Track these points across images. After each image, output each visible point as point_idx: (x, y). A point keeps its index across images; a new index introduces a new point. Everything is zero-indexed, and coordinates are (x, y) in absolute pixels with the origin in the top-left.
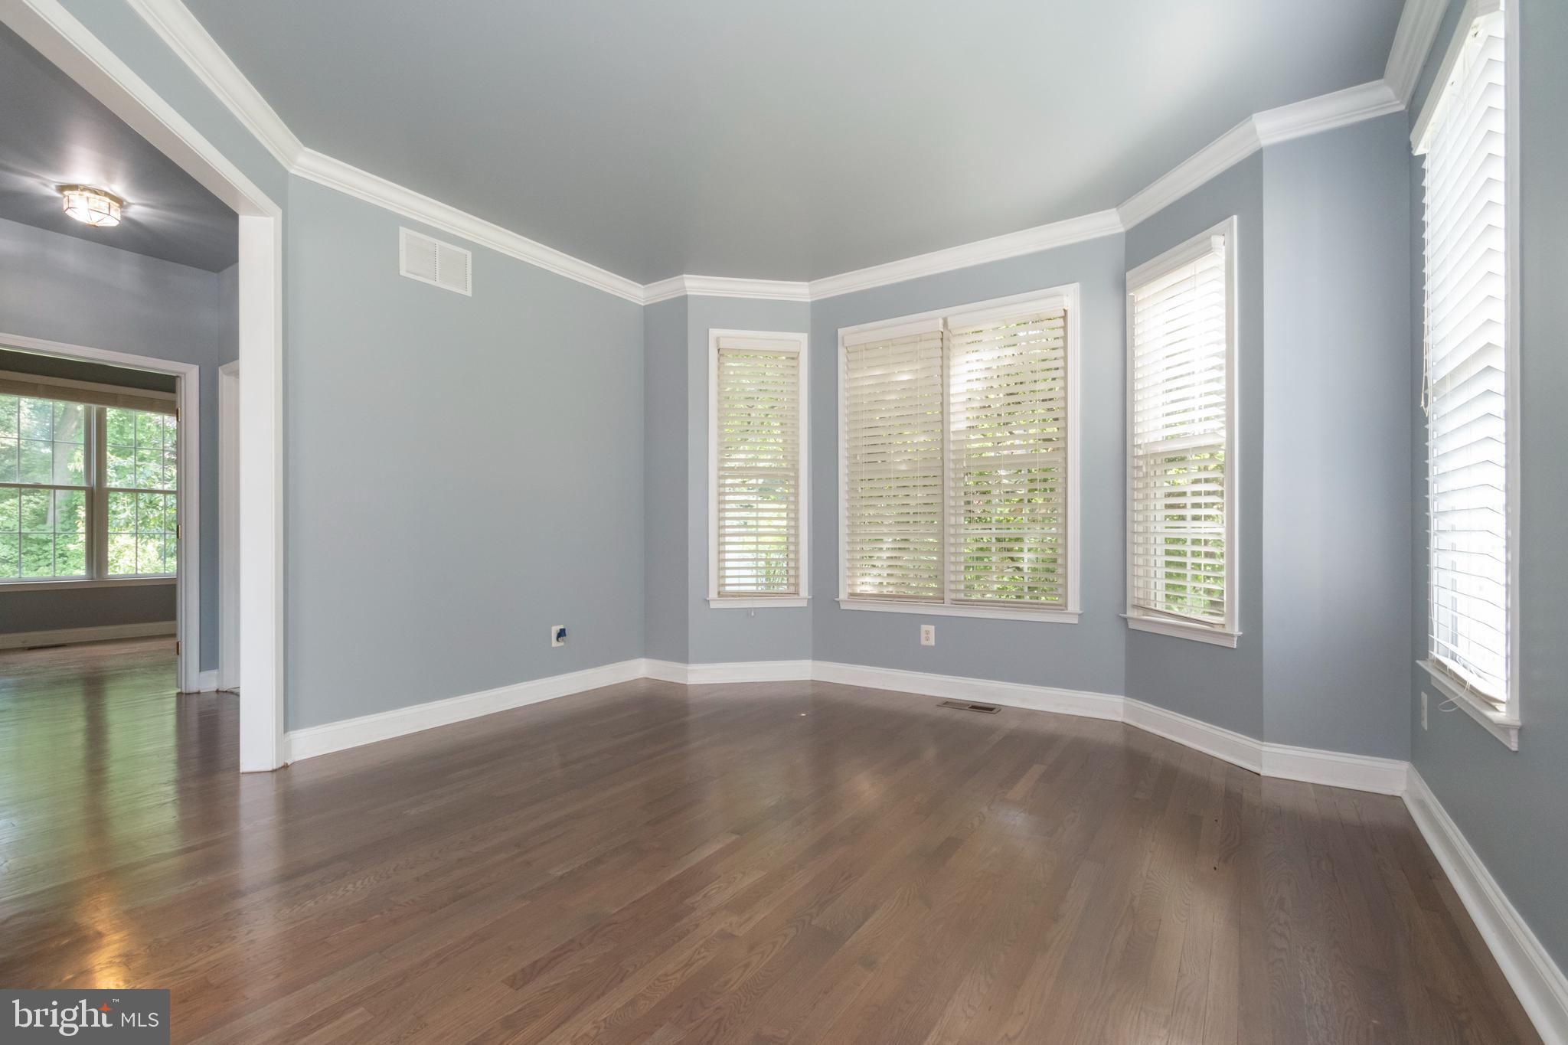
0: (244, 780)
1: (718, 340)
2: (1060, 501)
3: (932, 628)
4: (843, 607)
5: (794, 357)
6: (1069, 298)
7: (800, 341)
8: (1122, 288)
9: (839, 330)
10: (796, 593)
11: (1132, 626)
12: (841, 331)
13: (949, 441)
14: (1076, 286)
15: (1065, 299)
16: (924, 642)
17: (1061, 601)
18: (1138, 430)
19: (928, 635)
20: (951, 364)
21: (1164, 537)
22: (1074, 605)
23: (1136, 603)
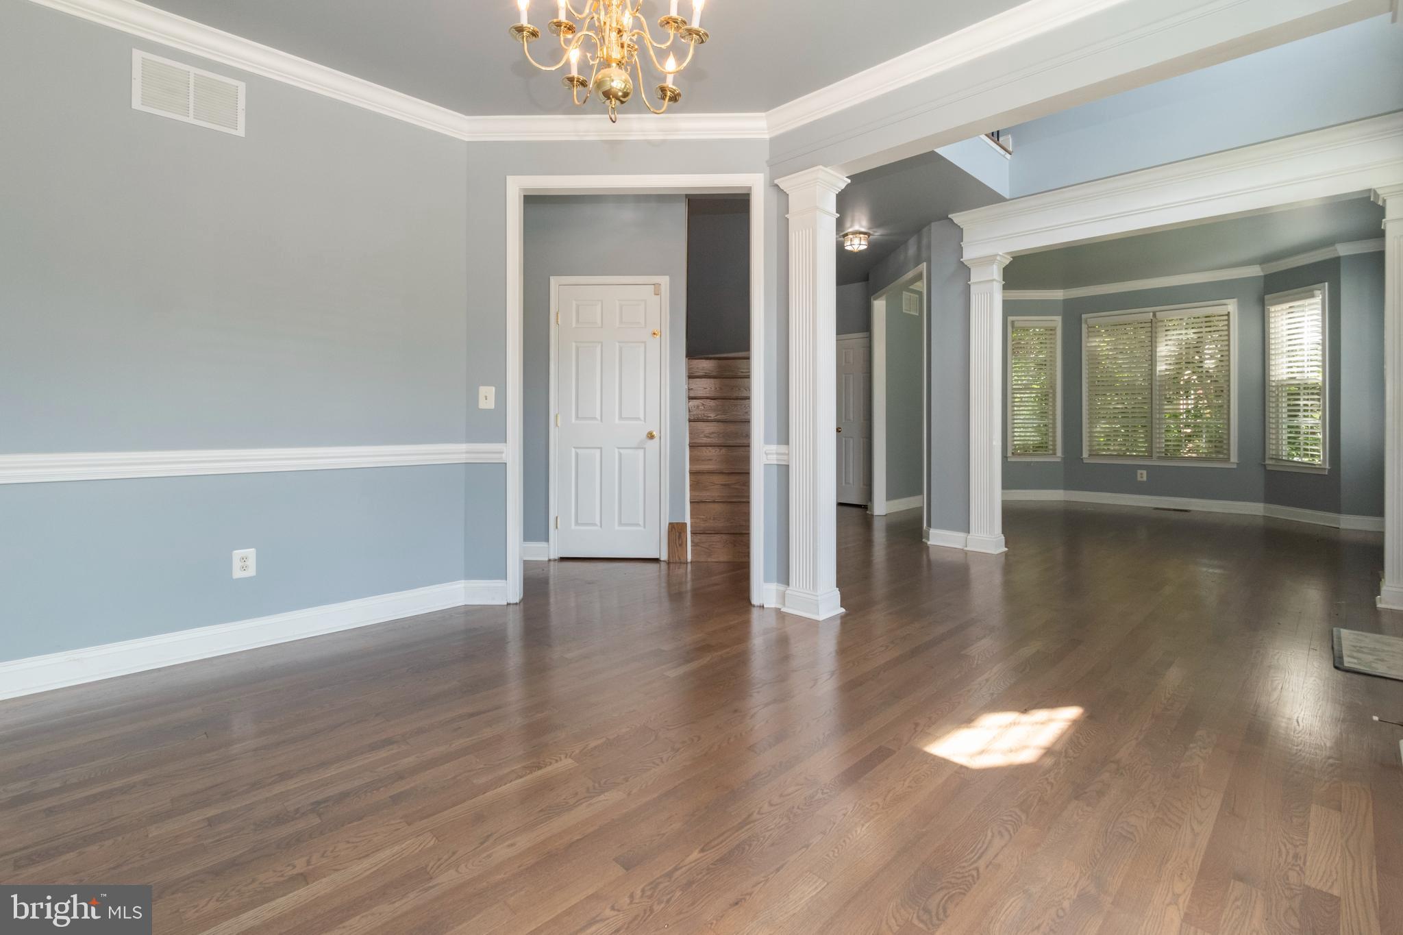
0: (875, 519)
1: (1013, 322)
2: (1225, 412)
3: (1145, 472)
4: (1085, 461)
5: (1053, 329)
6: (1232, 306)
7: (1057, 321)
8: (1262, 304)
9: (1083, 315)
10: (1055, 454)
11: (1269, 468)
12: (1084, 316)
13: (1156, 380)
14: (1235, 300)
15: (1229, 306)
16: (1139, 479)
17: (1226, 457)
18: (1272, 373)
19: (1143, 476)
20: (1157, 335)
21: (1287, 425)
22: (1234, 458)
23: (1271, 456)
